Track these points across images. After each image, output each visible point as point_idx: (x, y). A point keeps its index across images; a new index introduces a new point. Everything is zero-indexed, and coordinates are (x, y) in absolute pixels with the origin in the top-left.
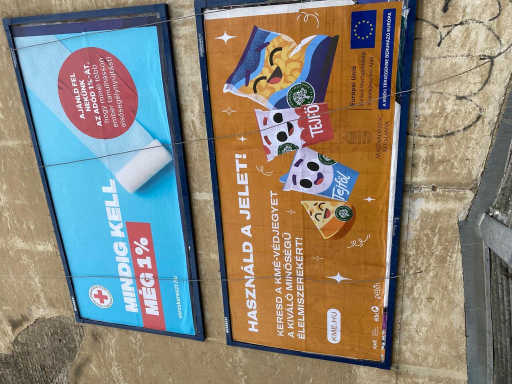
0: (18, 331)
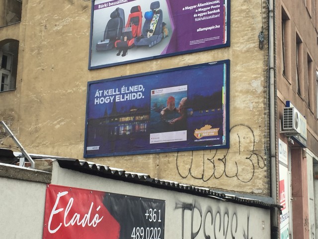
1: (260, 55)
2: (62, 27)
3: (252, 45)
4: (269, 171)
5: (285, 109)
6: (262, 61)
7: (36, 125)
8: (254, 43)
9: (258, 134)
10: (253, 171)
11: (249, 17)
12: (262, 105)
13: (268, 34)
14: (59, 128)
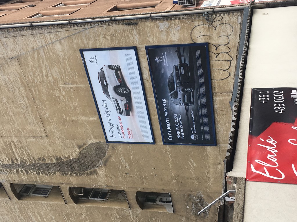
0: (81, 149)
1: (141, 25)
2: (126, 163)
3: (135, 31)
4: (224, 12)
5: (179, 4)
6: (146, 23)
7: (194, 179)
8: (133, 29)
9: (198, 22)
10: (224, 25)
11: (115, 34)
12: (177, 21)
13: (127, 20)
14: (195, 164)
